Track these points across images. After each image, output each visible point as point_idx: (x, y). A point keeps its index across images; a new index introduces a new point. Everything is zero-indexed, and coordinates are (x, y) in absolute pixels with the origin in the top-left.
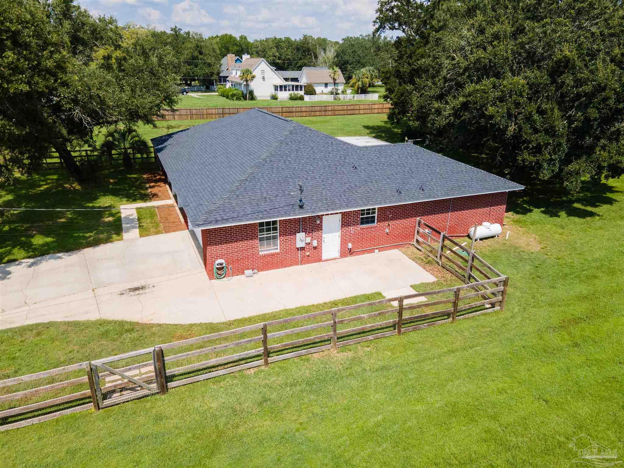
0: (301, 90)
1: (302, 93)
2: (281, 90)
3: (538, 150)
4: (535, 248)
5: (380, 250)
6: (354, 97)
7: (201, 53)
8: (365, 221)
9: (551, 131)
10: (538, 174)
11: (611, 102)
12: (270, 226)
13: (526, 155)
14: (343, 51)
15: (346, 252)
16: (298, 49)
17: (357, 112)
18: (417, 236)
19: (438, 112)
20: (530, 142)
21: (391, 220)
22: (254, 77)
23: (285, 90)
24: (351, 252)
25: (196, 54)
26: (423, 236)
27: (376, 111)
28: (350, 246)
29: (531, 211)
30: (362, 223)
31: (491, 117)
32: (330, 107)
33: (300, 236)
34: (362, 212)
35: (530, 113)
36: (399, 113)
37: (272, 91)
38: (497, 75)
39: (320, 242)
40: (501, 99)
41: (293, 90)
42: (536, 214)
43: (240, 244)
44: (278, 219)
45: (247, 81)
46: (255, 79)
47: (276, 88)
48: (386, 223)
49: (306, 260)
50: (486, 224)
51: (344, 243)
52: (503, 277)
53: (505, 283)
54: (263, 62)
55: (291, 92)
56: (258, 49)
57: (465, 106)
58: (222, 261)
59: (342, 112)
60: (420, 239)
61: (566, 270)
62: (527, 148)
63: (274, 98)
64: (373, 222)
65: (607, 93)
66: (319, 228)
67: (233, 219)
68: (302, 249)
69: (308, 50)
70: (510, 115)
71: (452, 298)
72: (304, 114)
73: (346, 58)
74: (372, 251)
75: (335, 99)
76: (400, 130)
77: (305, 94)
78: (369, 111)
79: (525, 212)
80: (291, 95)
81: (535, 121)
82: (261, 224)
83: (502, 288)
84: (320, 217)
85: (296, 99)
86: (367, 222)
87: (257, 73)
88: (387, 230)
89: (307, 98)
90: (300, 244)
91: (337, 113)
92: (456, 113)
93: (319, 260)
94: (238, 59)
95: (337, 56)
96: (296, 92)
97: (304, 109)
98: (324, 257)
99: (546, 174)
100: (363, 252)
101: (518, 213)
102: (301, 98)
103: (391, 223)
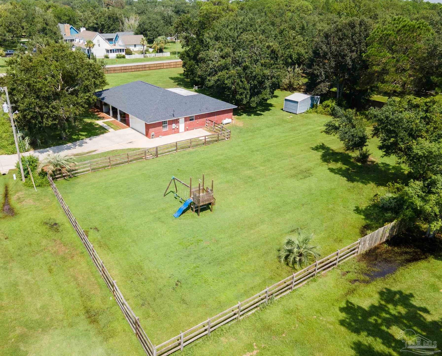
0: (123, 52)
1: (124, 54)
2: (111, 52)
3: (241, 94)
4: (241, 125)
5: (196, 129)
6: (155, 55)
7: (47, 24)
8: (191, 120)
9: (245, 89)
10: (242, 102)
11: (260, 79)
12: (165, 122)
13: (238, 96)
14: (143, 23)
15: (186, 130)
16: (109, 18)
17: (162, 67)
18: (206, 124)
19: (209, 81)
20: (239, 92)
21: (199, 119)
22: (94, 45)
23: (114, 52)
24: (188, 130)
25: (45, 25)
26: (209, 123)
27: (173, 66)
28: (187, 128)
29: (242, 115)
30: (190, 120)
31: (227, 84)
32: (147, 66)
33: (174, 125)
34: (190, 117)
35: (238, 82)
36: (190, 74)
37: (105, 53)
38: (228, 69)
39: (179, 126)
40: (229, 77)
41: (118, 52)
42: (244, 115)
43: (158, 128)
44: (167, 120)
45: (90, 48)
46: (95, 46)
47: (107, 51)
48: (197, 120)
49: (175, 133)
50: (227, 119)
51: (185, 127)
52: (229, 131)
53: (230, 132)
54: (98, 35)
55: (117, 53)
56: (82, 17)
57: (218, 80)
58: (153, 133)
59: (154, 68)
60: (207, 125)
61: (248, 130)
62: (238, 94)
63: (107, 57)
64: (193, 120)
65: (259, 76)
66: (178, 122)
67: (155, 121)
68: (174, 129)
69: (117, 18)
70: (232, 83)
71: (217, 136)
72: (133, 70)
73: (146, 27)
74: (193, 129)
75: (145, 57)
76: (189, 80)
77: (126, 54)
78: (169, 67)
79: (241, 115)
80: (117, 55)
81: (240, 85)
82: (163, 122)
83: (229, 133)
84: (179, 119)
85: (120, 58)
86: (192, 120)
87: (95, 42)
88: (197, 122)
89: (127, 57)
90: (173, 128)
91: (151, 68)
92: (216, 82)
93: (179, 132)
94: (72, 27)
95: (140, 26)
96: (120, 53)
97: (133, 67)
98: (180, 131)
99: (245, 102)
100: (191, 130)
101: (238, 116)
102: (124, 57)
103: (198, 120)
